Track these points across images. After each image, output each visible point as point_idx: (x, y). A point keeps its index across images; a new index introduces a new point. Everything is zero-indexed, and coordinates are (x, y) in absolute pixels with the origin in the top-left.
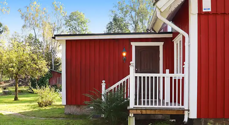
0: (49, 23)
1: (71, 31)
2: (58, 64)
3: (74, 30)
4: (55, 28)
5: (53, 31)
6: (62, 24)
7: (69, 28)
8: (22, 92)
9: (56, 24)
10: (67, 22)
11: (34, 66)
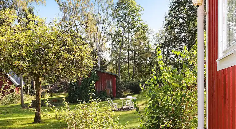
0: (92, 14)
1: (120, 24)
2: (104, 65)
3: (123, 21)
4: (100, 21)
5: (97, 24)
6: (108, 15)
7: (117, 19)
8: (59, 101)
9: (102, 15)
10: (115, 11)
11: (66, 55)
